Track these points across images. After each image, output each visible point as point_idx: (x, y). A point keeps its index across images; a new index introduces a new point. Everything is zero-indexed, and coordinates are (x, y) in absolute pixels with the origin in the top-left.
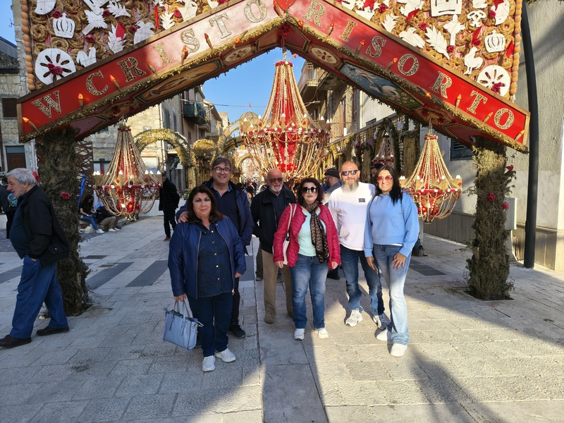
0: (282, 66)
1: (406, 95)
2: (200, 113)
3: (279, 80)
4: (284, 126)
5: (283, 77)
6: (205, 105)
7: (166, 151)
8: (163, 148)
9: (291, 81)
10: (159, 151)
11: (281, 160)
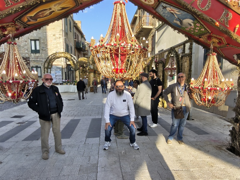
0: (118, 4)
1: (199, 25)
2: (83, 47)
3: (116, 13)
4: (118, 42)
5: (119, 11)
6: (86, 43)
7: (66, 63)
8: (65, 61)
9: (124, 14)
10: (63, 62)
11: (116, 66)
